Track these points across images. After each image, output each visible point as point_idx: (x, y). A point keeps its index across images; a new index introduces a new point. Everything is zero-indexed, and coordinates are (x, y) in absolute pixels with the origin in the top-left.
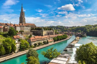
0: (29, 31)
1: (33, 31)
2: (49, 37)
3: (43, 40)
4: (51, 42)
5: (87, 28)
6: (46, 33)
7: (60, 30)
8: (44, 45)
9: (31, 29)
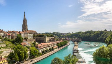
0: (32, 37)
1: (36, 38)
2: (53, 43)
3: (49, 47)
4: (56, 49)
5: (80, 34)
6: (49, 40)
7: (56, 36)
8: (51, 52)
9: (34, 36)
